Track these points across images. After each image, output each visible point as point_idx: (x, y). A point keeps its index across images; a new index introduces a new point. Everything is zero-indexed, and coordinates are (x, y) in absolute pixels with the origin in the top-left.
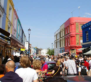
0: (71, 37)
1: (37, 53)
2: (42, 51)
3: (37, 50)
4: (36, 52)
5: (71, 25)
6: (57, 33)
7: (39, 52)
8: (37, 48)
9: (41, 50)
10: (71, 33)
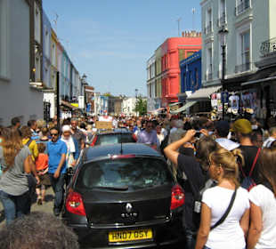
0: (171, 78)
1: (111, 110)
2: (125, 104)
3: (109, 102)
4: (106, 105)
5: (170, 53)
6: (151, 63)
7: (116, 106)
8: (110, 97)
9: (121, 101)
10: (171, 71)
